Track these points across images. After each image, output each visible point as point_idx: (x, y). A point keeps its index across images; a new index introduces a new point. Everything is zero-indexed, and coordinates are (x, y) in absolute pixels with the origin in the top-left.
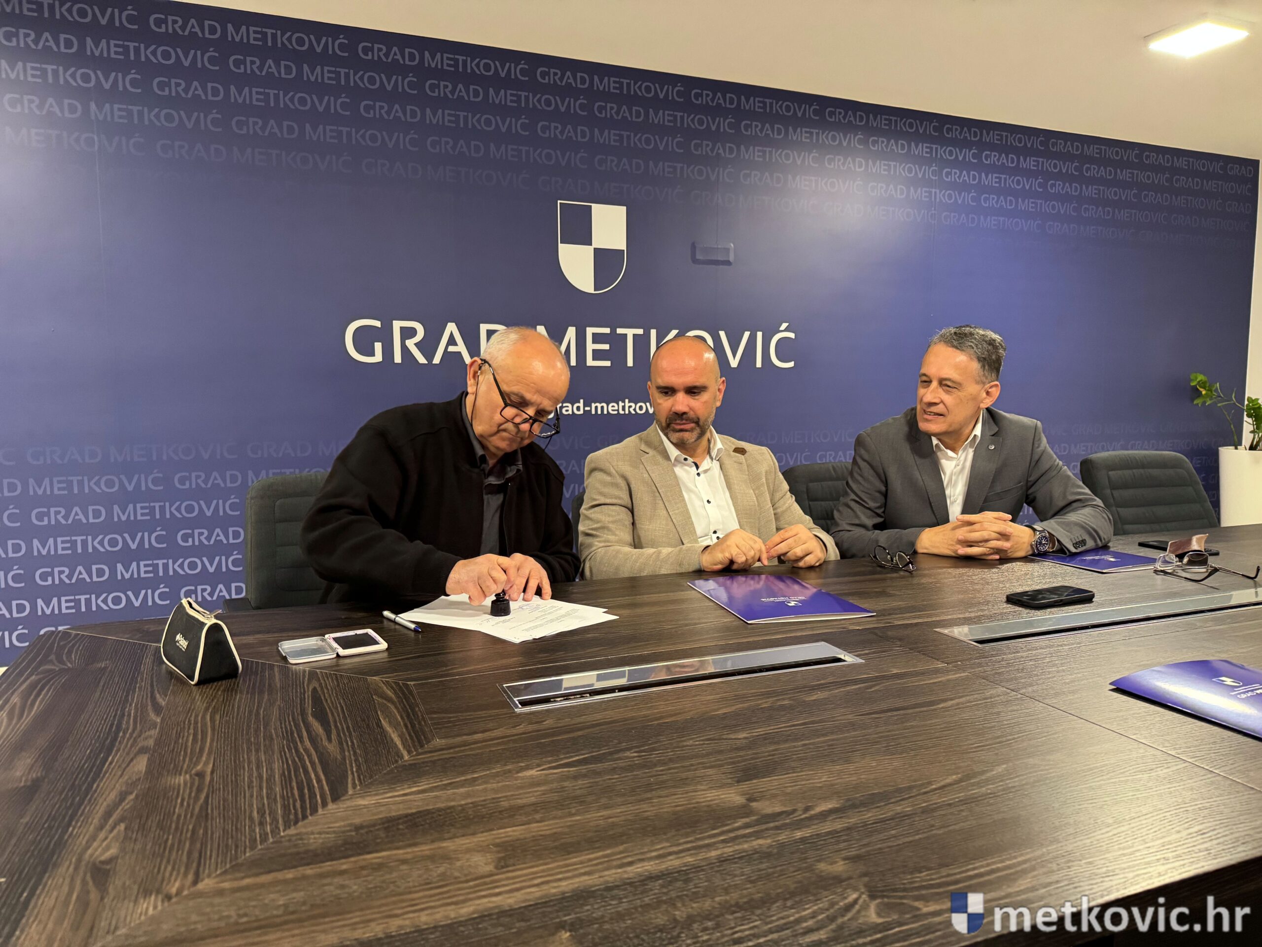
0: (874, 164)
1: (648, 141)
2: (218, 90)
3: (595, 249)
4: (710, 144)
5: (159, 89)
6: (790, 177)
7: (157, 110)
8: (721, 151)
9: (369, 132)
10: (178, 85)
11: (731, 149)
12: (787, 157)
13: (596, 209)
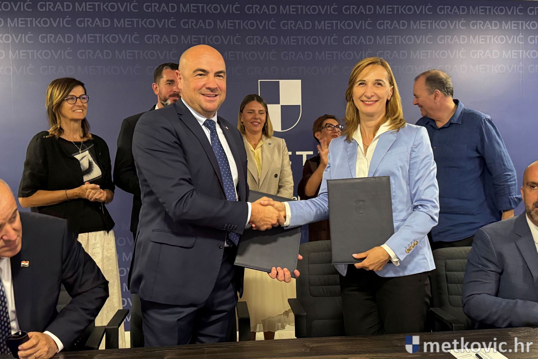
0: (474, 38)
1: (315, 41)
2: (70, 37)
3: (281, 106)
4: (356, 37)
5: (42, 40)
6: (412, 52)
7: (40, 51)
8: (363, 41)
9: (150, 52)
10: (51, 37)
11: (370, 40)
12: (410, 40)
13: (282, 82)
